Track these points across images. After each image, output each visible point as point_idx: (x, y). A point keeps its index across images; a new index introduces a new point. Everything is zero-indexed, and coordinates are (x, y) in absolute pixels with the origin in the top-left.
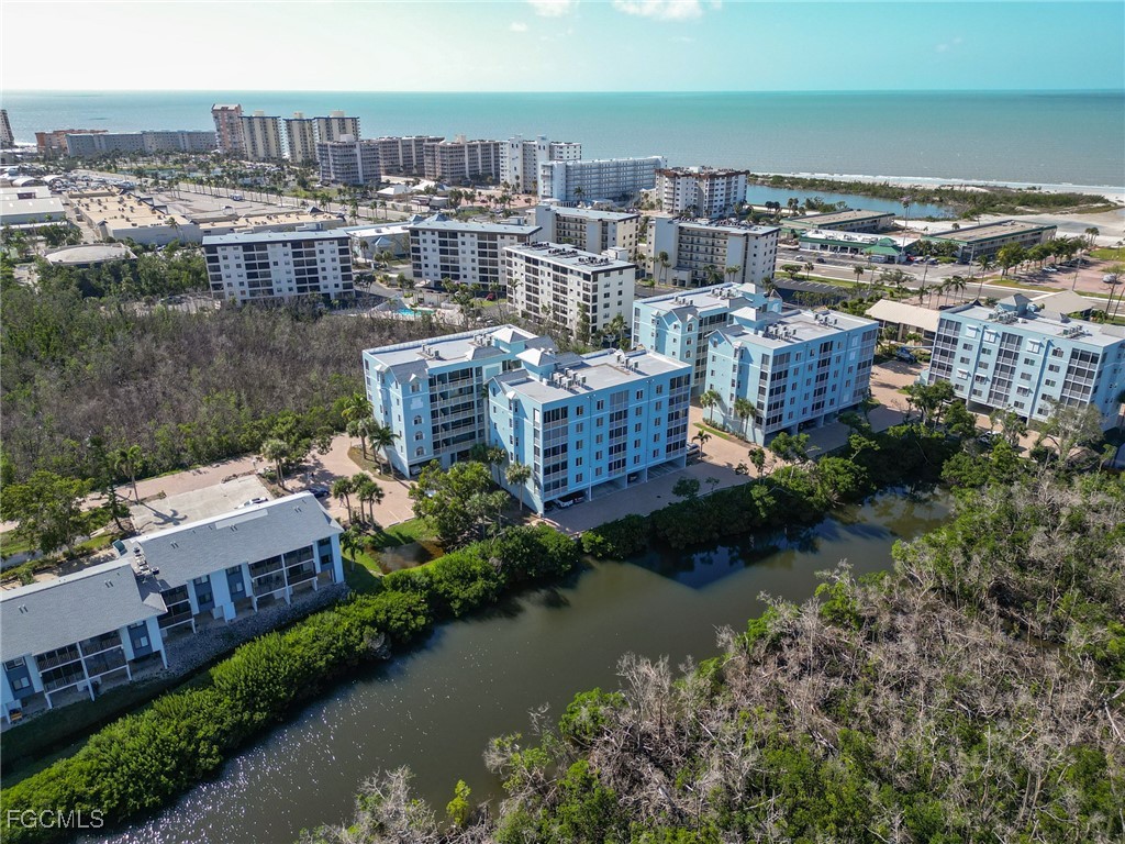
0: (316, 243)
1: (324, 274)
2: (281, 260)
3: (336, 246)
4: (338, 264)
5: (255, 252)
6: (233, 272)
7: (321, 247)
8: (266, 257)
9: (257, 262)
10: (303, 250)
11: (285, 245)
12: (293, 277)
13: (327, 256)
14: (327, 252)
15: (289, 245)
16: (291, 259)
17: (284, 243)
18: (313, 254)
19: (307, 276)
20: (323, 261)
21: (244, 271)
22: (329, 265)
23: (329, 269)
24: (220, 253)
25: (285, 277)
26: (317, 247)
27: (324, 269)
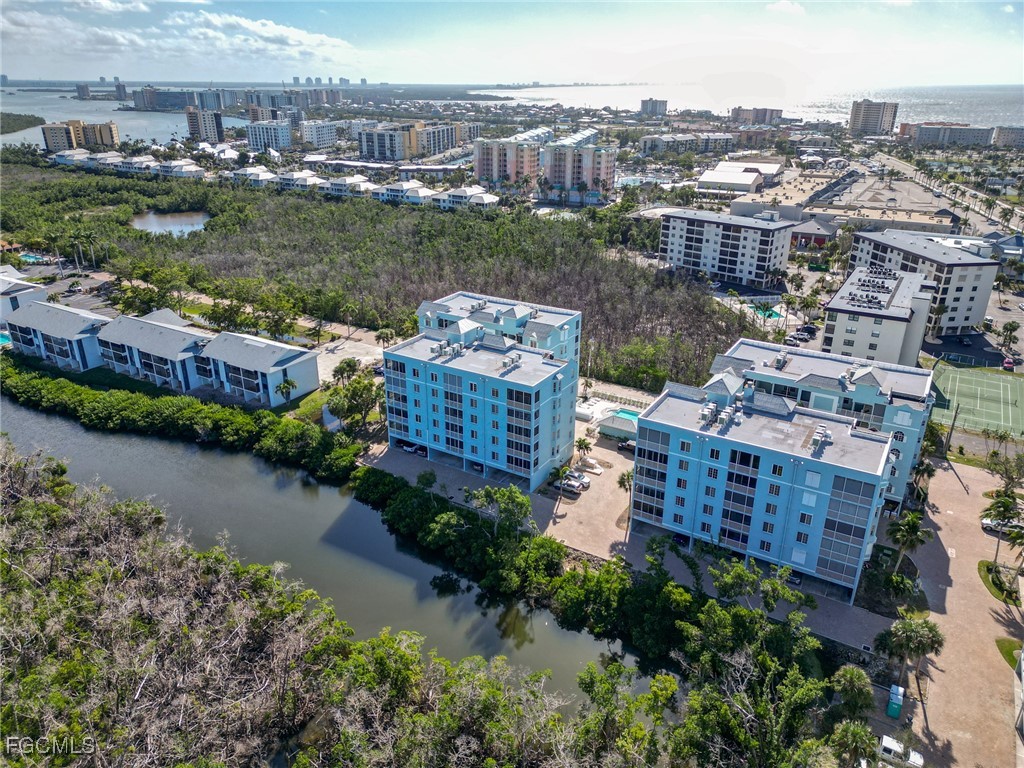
0: (743, 230)
1: (742, 259)
2: (712, 238)
3: (758, 236)
4: (756, 254)
5: (695, 228)
6: (676, 241)
7: (746, 235)
8: (701, 233)
9: (694, 236)
10: (731, 233)
11: (718, 227)
12: (718, 255)
13: (749, 244)
14: (750, 240)
15: (721, 227)
16: (719, 239)
17: (718, 224)
18: (738, 239)
19: (728, 258)
20: (744, 247)
21: (683, 242)
22: (748, 252)
23: (748, 256)
24: (672, 224)
25: (711, 254)
26: (743, 234)
27: (743, 255)
